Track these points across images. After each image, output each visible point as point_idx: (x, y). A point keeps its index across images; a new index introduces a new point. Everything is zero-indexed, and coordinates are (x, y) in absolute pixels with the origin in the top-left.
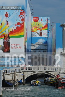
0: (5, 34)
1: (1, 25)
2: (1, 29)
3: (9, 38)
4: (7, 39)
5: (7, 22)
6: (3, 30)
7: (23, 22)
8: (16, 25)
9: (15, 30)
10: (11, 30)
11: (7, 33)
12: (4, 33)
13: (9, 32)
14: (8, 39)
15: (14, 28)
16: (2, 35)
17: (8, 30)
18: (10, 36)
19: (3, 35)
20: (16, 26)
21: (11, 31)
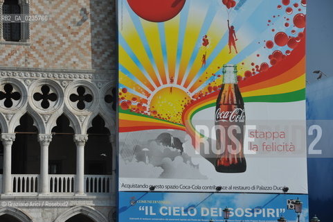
0: (223, 86)
1: (206, 43)
2: (204, 61)
3: (241, 105)
4: (230, 109)
5: (232, 30)
6: (212, 68)
7: (302, 30)
8: (269, 45)
9: (264, 65)
10: (250, 69)
11: (230, 79)
12: (218, 82)
13: (239, 78)
14: (236, 110)
15: (263, 57)
16: (210, 89)
17: (235, 67)
18: (244, 95)
19: (215, 88)
20: (271, 51)
21: (248, 74)
